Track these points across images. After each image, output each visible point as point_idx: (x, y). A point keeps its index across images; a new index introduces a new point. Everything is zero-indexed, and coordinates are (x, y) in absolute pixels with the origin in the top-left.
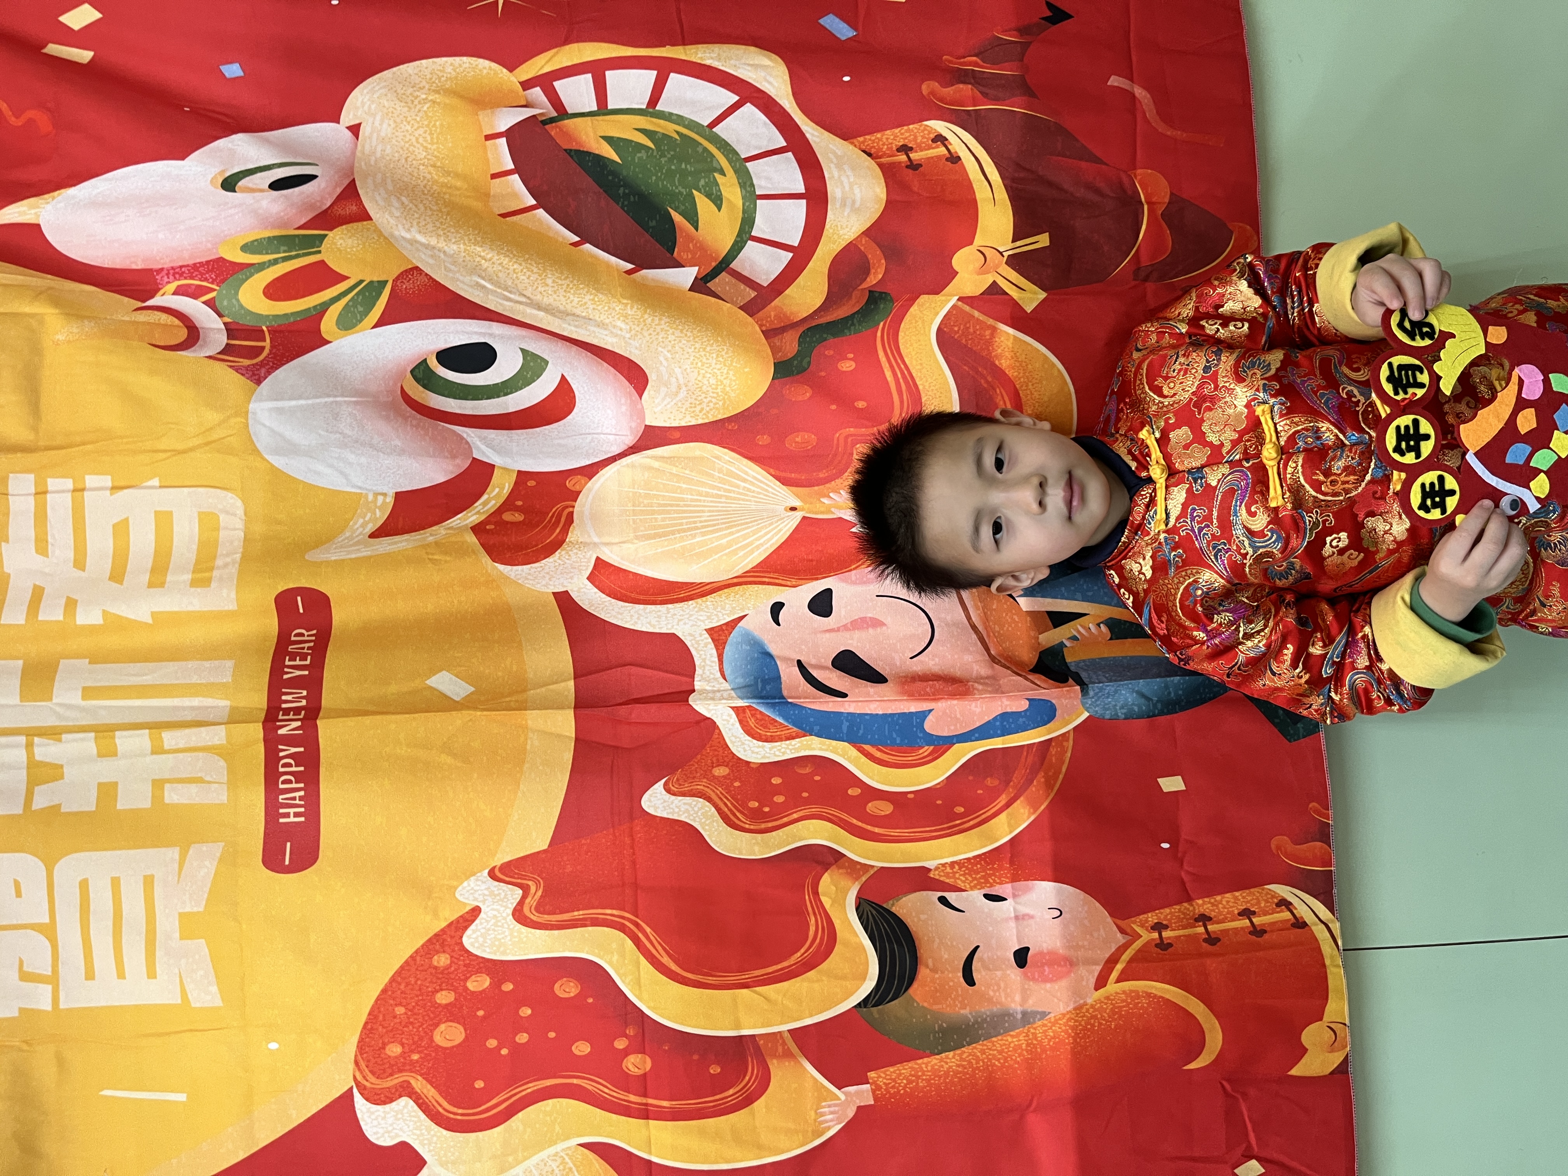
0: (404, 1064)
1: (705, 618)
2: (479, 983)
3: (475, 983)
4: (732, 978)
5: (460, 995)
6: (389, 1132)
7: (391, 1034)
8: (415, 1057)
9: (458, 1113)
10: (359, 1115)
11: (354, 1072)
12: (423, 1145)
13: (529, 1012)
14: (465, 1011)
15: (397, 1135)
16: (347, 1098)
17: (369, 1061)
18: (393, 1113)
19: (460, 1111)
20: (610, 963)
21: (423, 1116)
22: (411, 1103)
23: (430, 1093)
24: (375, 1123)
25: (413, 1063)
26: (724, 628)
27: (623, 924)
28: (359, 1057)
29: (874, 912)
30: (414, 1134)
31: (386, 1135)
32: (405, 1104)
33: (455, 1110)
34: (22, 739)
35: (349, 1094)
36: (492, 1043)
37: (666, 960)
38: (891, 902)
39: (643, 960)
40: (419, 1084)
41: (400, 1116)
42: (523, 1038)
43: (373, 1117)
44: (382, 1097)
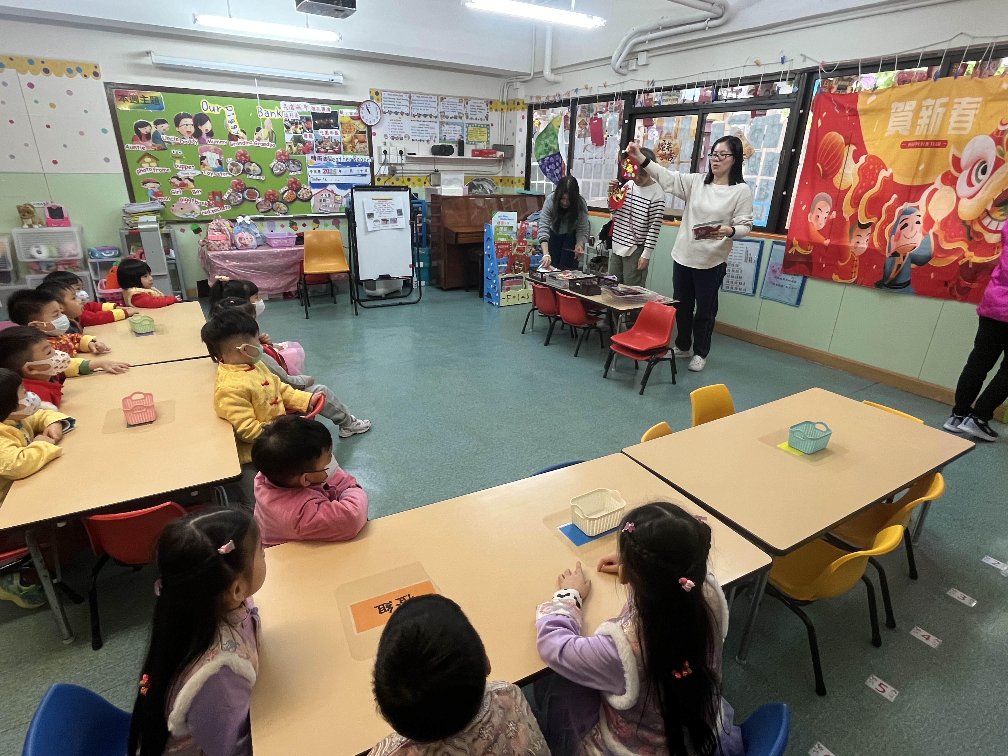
2: (877, 171)
4: (867, 205)
7: (874, 159)
8: (870, 163)
10: (864, 155)
11: (871, 155)
13: (871, 178)
14: (874, 170)
15: (861, 160)
16: (867, 154)
20: (874, 189)
24: (863, 158)
27: (879, 190)
30: (860, 163)
32: (864, 161)
33: (862, 167)
36: (869, 173)
37: (872, 196)
38: (871, 227)
39: (873, 193)
40: (866, 163)
42: (868, 177)
44: (866, 158)
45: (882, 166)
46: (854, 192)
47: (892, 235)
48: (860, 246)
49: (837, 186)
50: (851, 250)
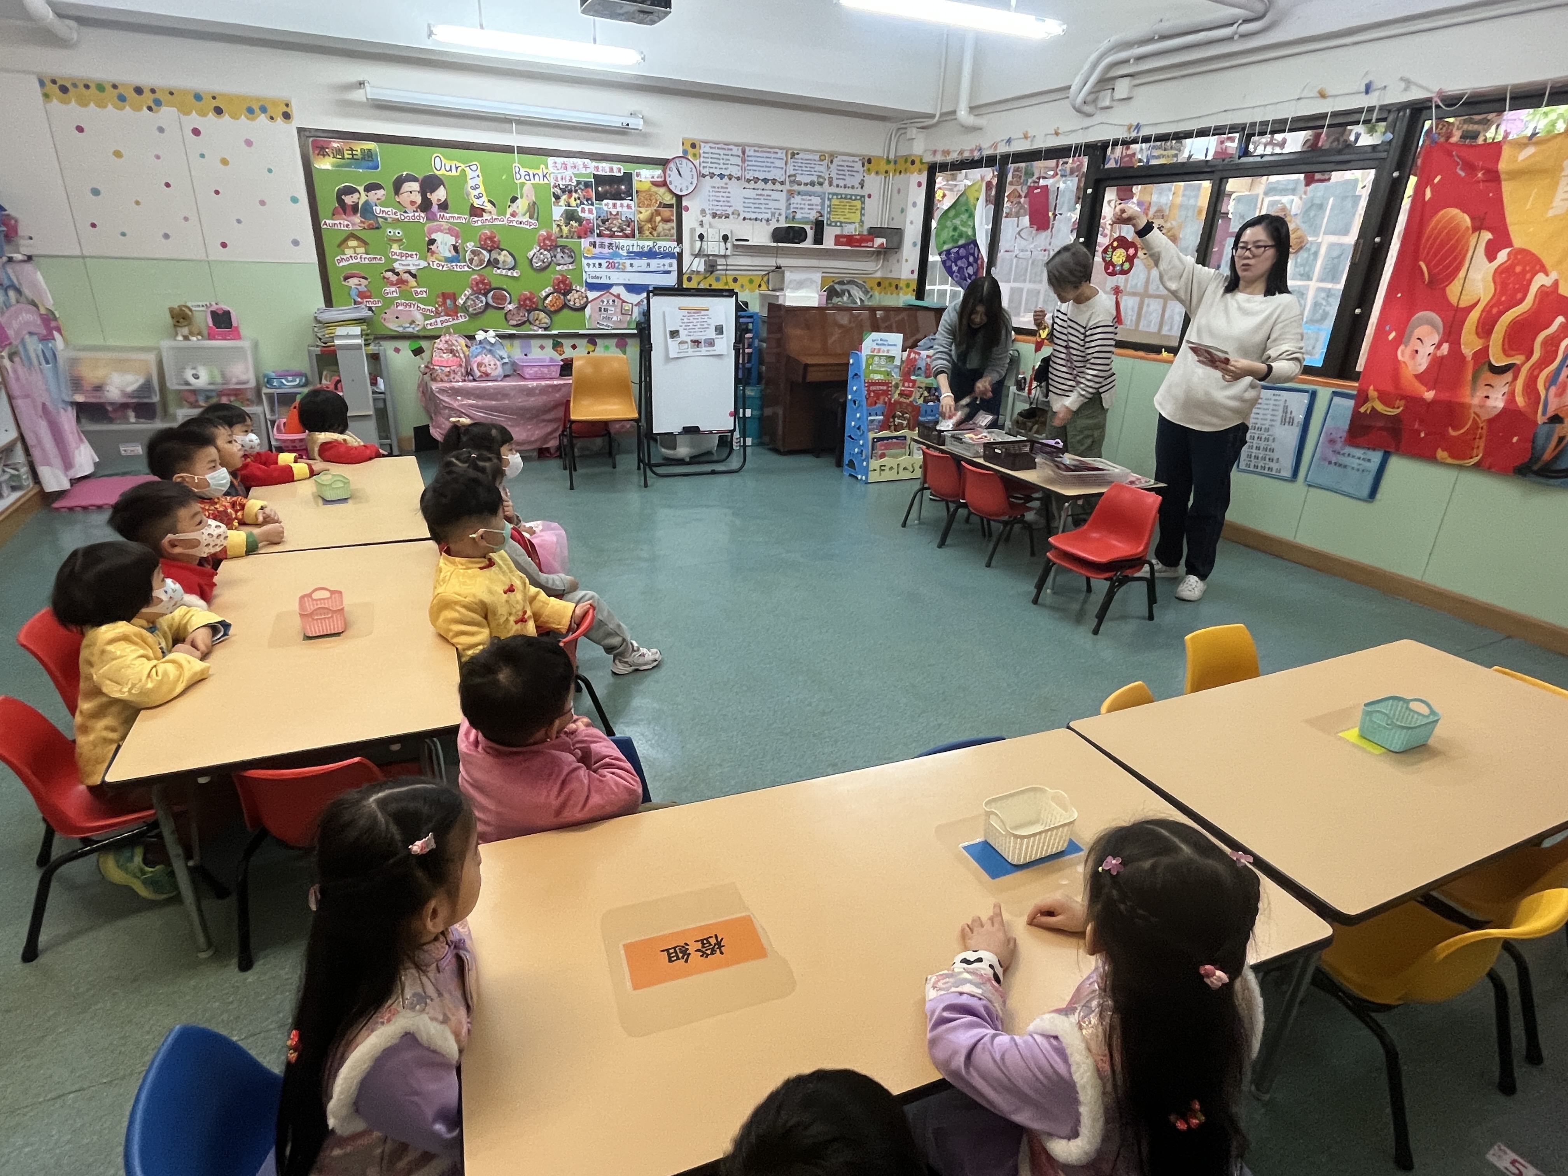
0: (1515, 259)
2: (1528, 276)
4: (1508, 332)
5: (1528, 272)
6: (1501, 255)
7: (1524, 255)
10: (1507, 249)
11: (1518, 248)
12: (1495, 263)
13: (1517, 287)
14: (1522, 274)
16: (1512, 246)
17: (1519, 251)
18: (1505, 256)
19: (1499, 271)
20: (1522, 306)
21: (1502, 263)
23: (1506, 265)
24: (1504, 252)
27: (1531, 309)
29: (1511, 367)
30: (1498, 261)
32: (1505, 259)
36: (1513, 279)
37: (1518, 319)
38: (1512, 371)
39: (1520, 313)
40: (1509, 262)
42: (1511, 285)
44: (1509, 254)
45: (1537, 268)
46: (1483, 311)
47: (1549, 387)
48: (1490, 403)
49: (1453, 300)
50: (1472, 411)
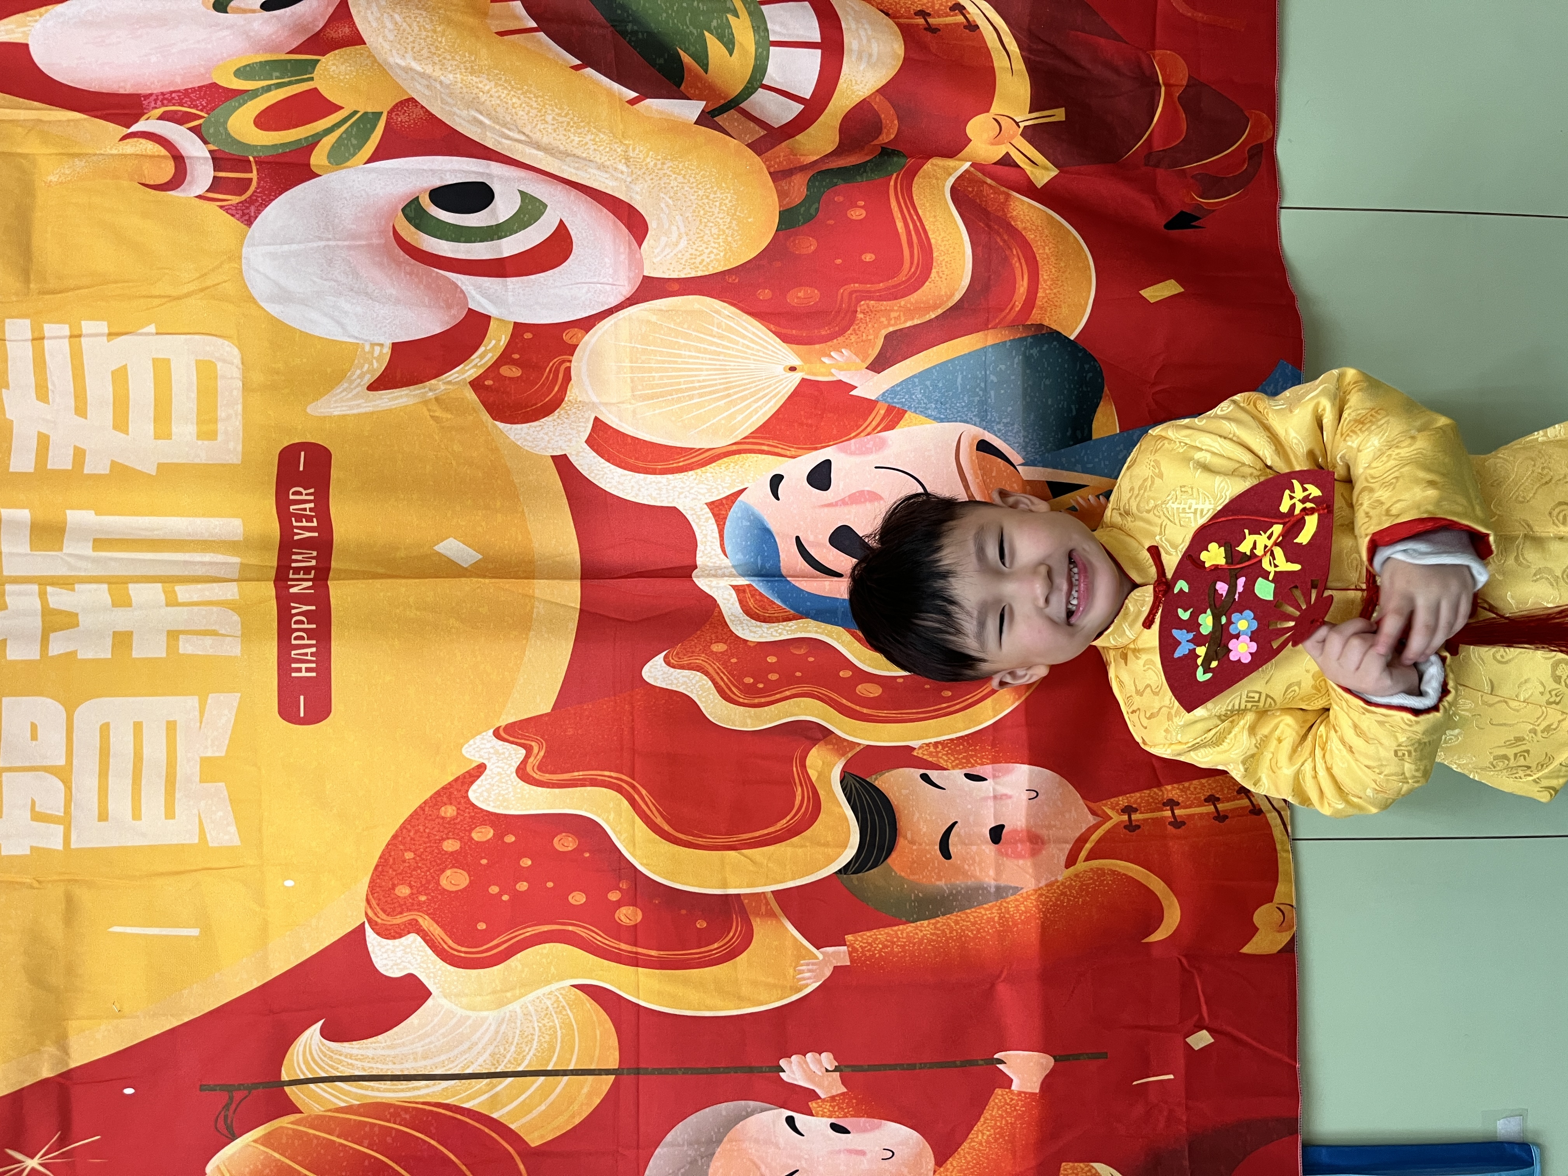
0: (413, 904)
1: (706, 491)
3: (479, 834)
4: (721, 840)
5: (466, 844)
6: (397, 964)
7: (400, 878)
8: (423, 898)
9: (462, 951)
10: (370, 949)
11: (366, 908)
12: (429, 978)
13: (529, 862)
14: (469, 859)
15: (405, 968)
16: (358, 933)
17: (380, 900)
18: (402, 948)
19: (463, 949)
20: (607, 821)
21: (430, 952)
22: (419, 939)
23: (436, 931)
24: (385, 956)
25: (420, 904)
26: (724, 501)
27: (620, 786)
28: (370, 897)
29: (857, 785)
30: (421, 967)
31: (395, 967)
33: (459, 948)
34: (35, 588)
35: (361, 929)
36: (494, 890)
37: (659, 820)
38: (874, 777)
39: (637, 819)
40: (426, 922)
41: (408, 950)
42: (523, 886)
43: (383, 950)
44: (391, 934)
45: (446, 813)
